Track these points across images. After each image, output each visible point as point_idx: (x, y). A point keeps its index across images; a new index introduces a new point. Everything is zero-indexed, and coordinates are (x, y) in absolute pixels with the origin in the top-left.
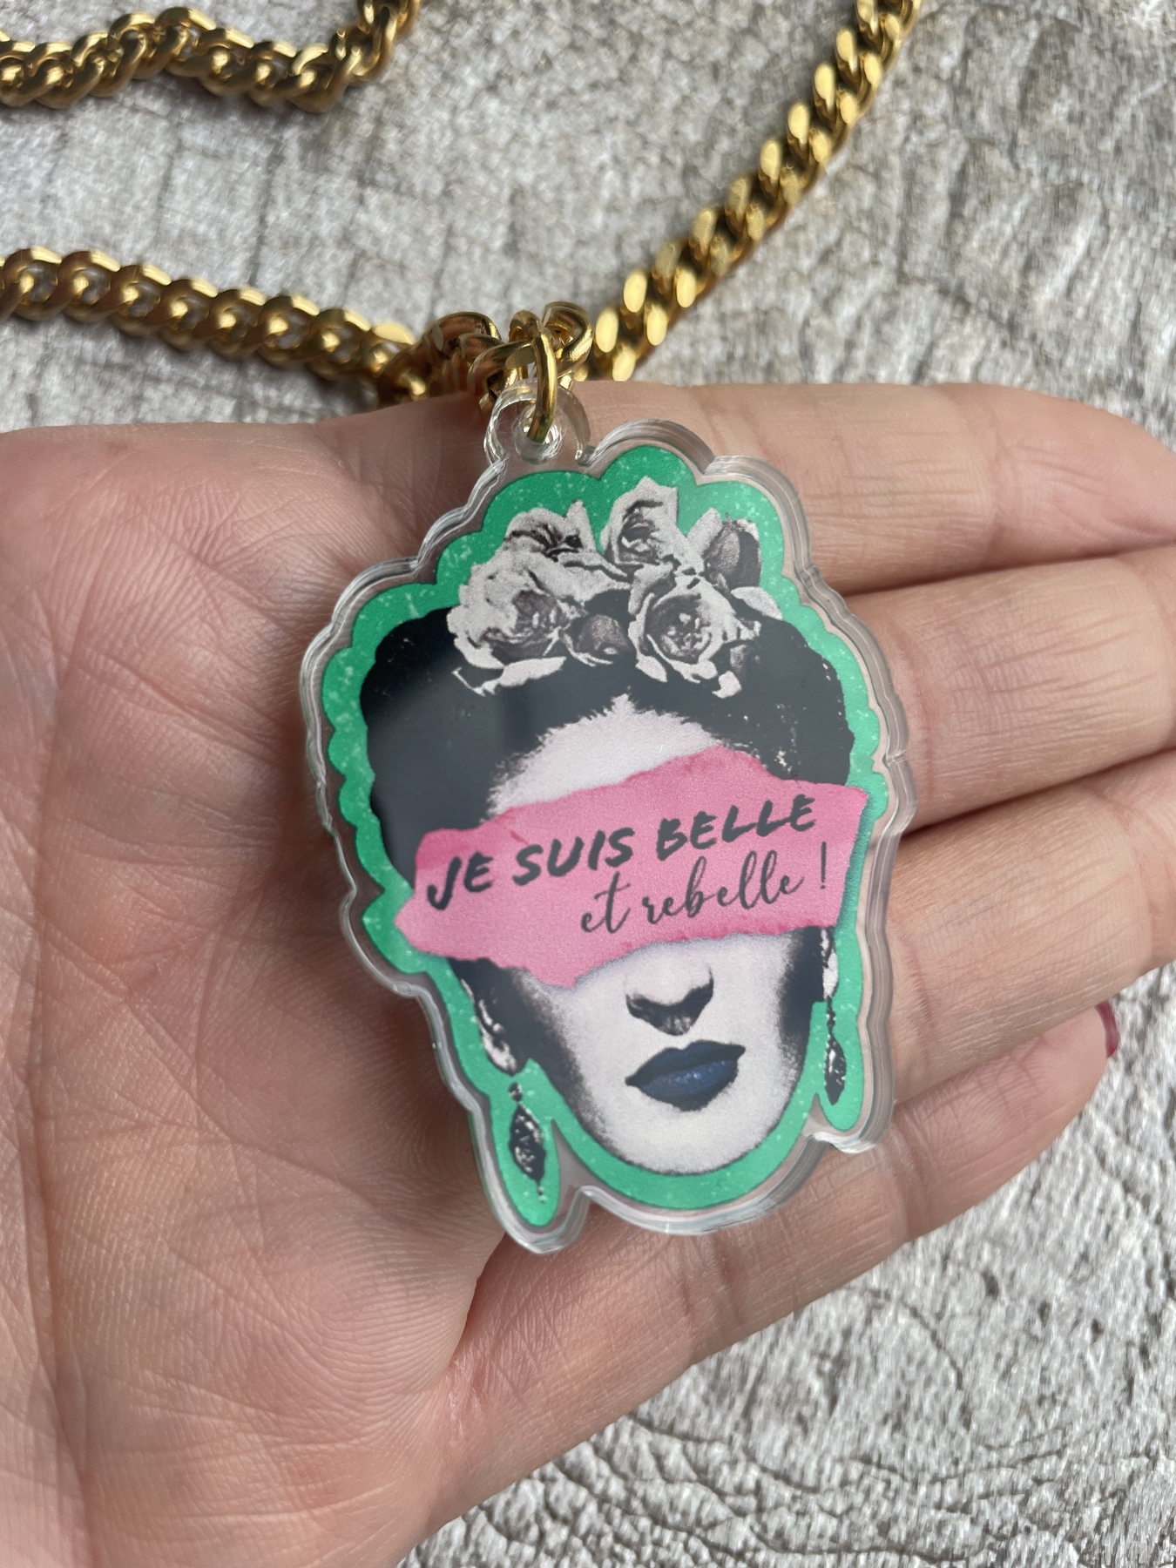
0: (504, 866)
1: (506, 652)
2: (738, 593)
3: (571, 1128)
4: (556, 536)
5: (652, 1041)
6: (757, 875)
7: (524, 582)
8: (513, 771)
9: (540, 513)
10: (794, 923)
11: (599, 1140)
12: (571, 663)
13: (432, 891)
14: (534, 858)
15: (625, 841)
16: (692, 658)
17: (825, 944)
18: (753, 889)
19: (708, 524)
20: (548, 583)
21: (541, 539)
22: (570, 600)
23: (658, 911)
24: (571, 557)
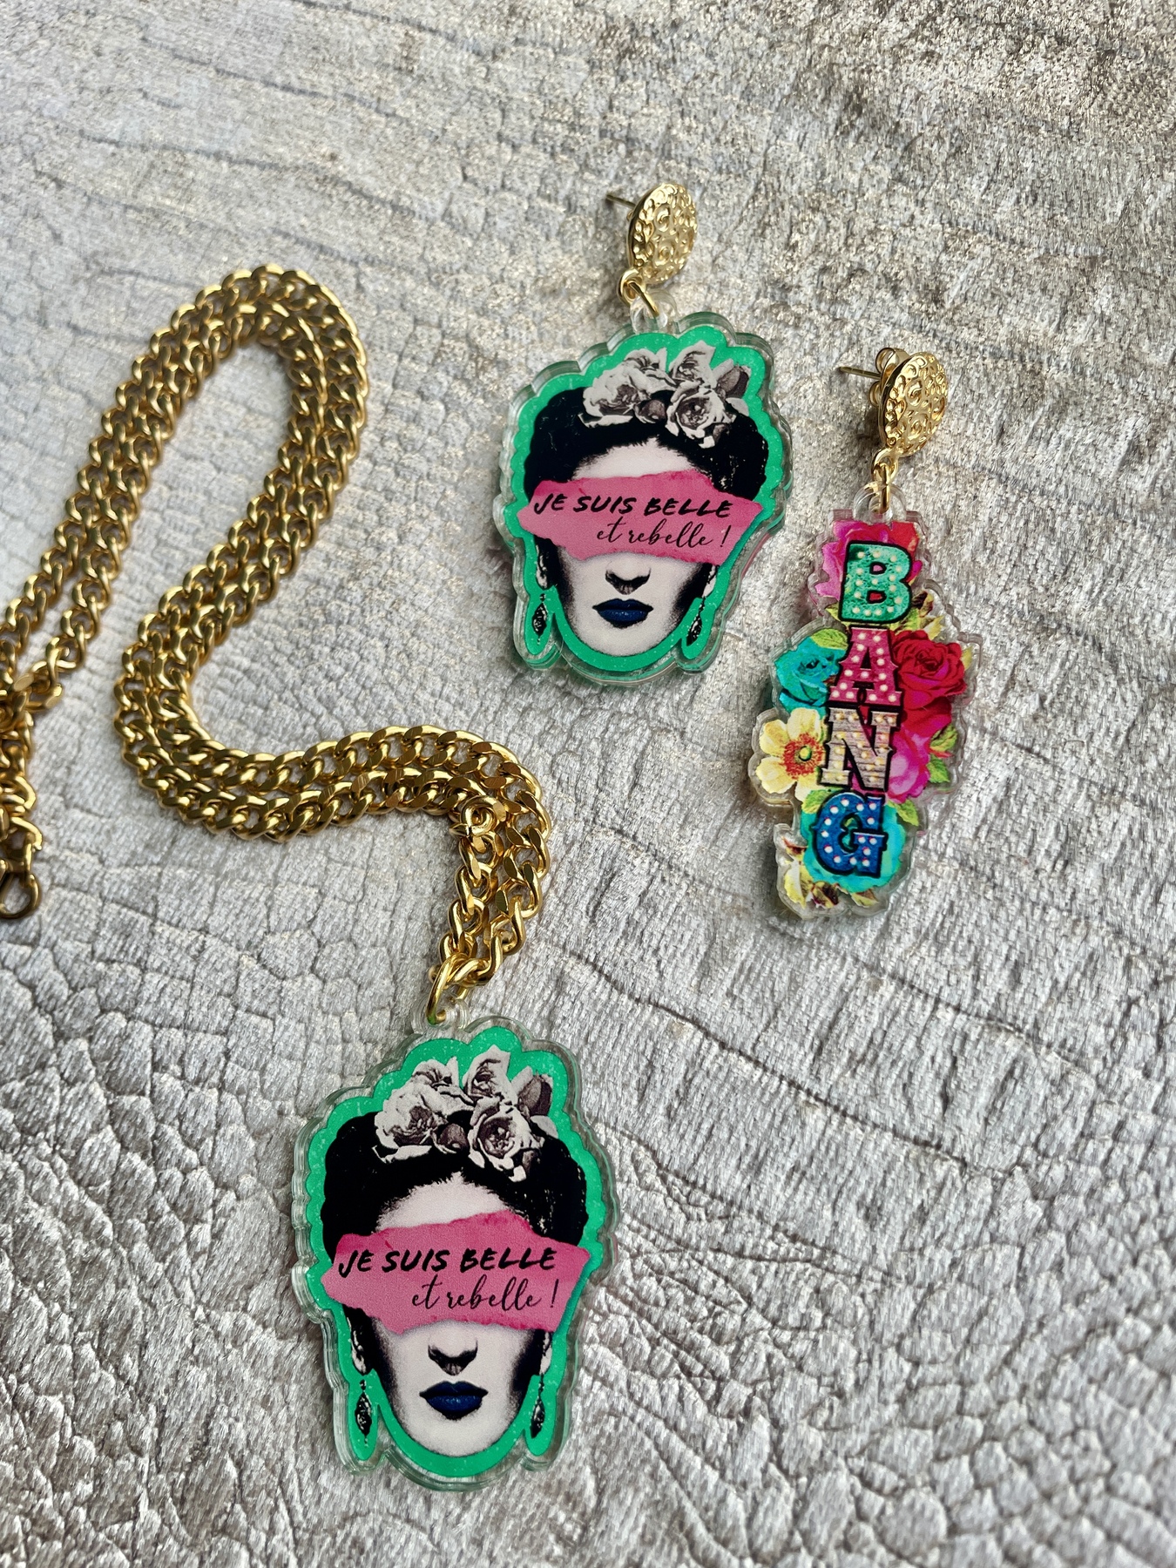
0: (379, 1260)
1: (402, 1140)
2: (535, 1119)
3: (387, 1411)
4: (439, 1076)
5: (438, 1376)
6: (514, 1292)
7: (418, 1102)
8: (392, 1207)
9: (433, 1063)
10: (530, 1325)
11: (400, 1423)
12: (434, 1150)
13: (341, 1266)
14: (394, 1258)
15: (444, 1257)
16: (500, 1156)
17: (546, 1342)
18: (510, 1299)
19: (525, 1076)
20: (430, 1103)
21: (431, 1077)
22: (439, 1114)
23: (455, 1301)
24: (445, 1089)
